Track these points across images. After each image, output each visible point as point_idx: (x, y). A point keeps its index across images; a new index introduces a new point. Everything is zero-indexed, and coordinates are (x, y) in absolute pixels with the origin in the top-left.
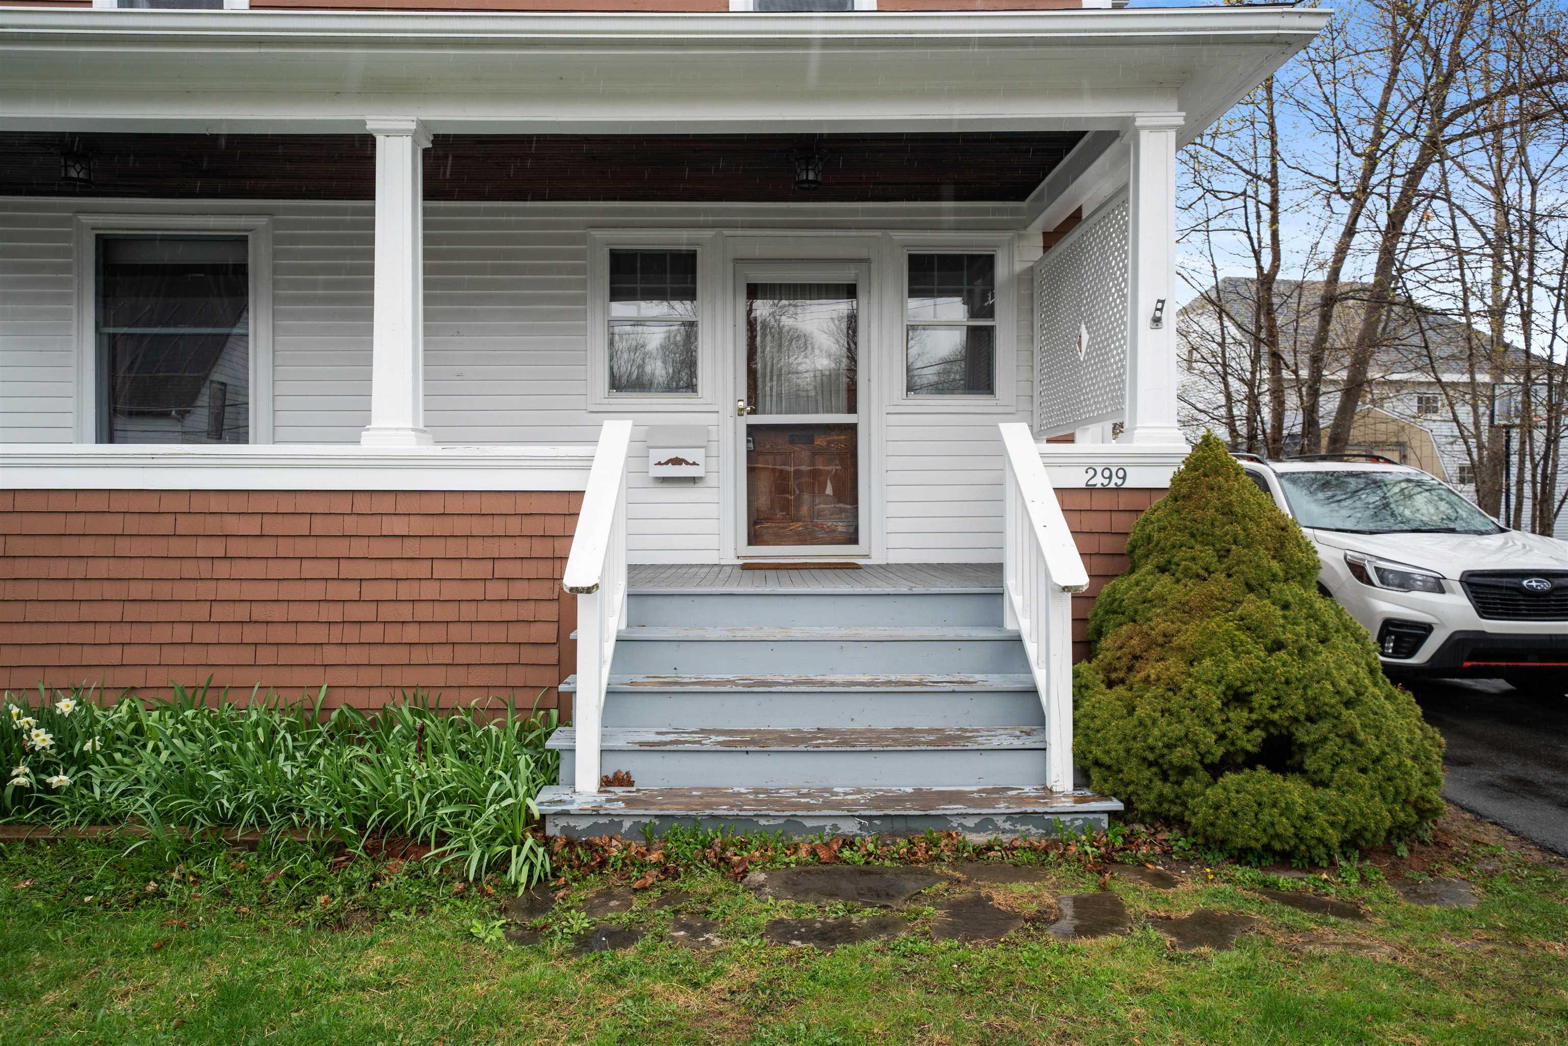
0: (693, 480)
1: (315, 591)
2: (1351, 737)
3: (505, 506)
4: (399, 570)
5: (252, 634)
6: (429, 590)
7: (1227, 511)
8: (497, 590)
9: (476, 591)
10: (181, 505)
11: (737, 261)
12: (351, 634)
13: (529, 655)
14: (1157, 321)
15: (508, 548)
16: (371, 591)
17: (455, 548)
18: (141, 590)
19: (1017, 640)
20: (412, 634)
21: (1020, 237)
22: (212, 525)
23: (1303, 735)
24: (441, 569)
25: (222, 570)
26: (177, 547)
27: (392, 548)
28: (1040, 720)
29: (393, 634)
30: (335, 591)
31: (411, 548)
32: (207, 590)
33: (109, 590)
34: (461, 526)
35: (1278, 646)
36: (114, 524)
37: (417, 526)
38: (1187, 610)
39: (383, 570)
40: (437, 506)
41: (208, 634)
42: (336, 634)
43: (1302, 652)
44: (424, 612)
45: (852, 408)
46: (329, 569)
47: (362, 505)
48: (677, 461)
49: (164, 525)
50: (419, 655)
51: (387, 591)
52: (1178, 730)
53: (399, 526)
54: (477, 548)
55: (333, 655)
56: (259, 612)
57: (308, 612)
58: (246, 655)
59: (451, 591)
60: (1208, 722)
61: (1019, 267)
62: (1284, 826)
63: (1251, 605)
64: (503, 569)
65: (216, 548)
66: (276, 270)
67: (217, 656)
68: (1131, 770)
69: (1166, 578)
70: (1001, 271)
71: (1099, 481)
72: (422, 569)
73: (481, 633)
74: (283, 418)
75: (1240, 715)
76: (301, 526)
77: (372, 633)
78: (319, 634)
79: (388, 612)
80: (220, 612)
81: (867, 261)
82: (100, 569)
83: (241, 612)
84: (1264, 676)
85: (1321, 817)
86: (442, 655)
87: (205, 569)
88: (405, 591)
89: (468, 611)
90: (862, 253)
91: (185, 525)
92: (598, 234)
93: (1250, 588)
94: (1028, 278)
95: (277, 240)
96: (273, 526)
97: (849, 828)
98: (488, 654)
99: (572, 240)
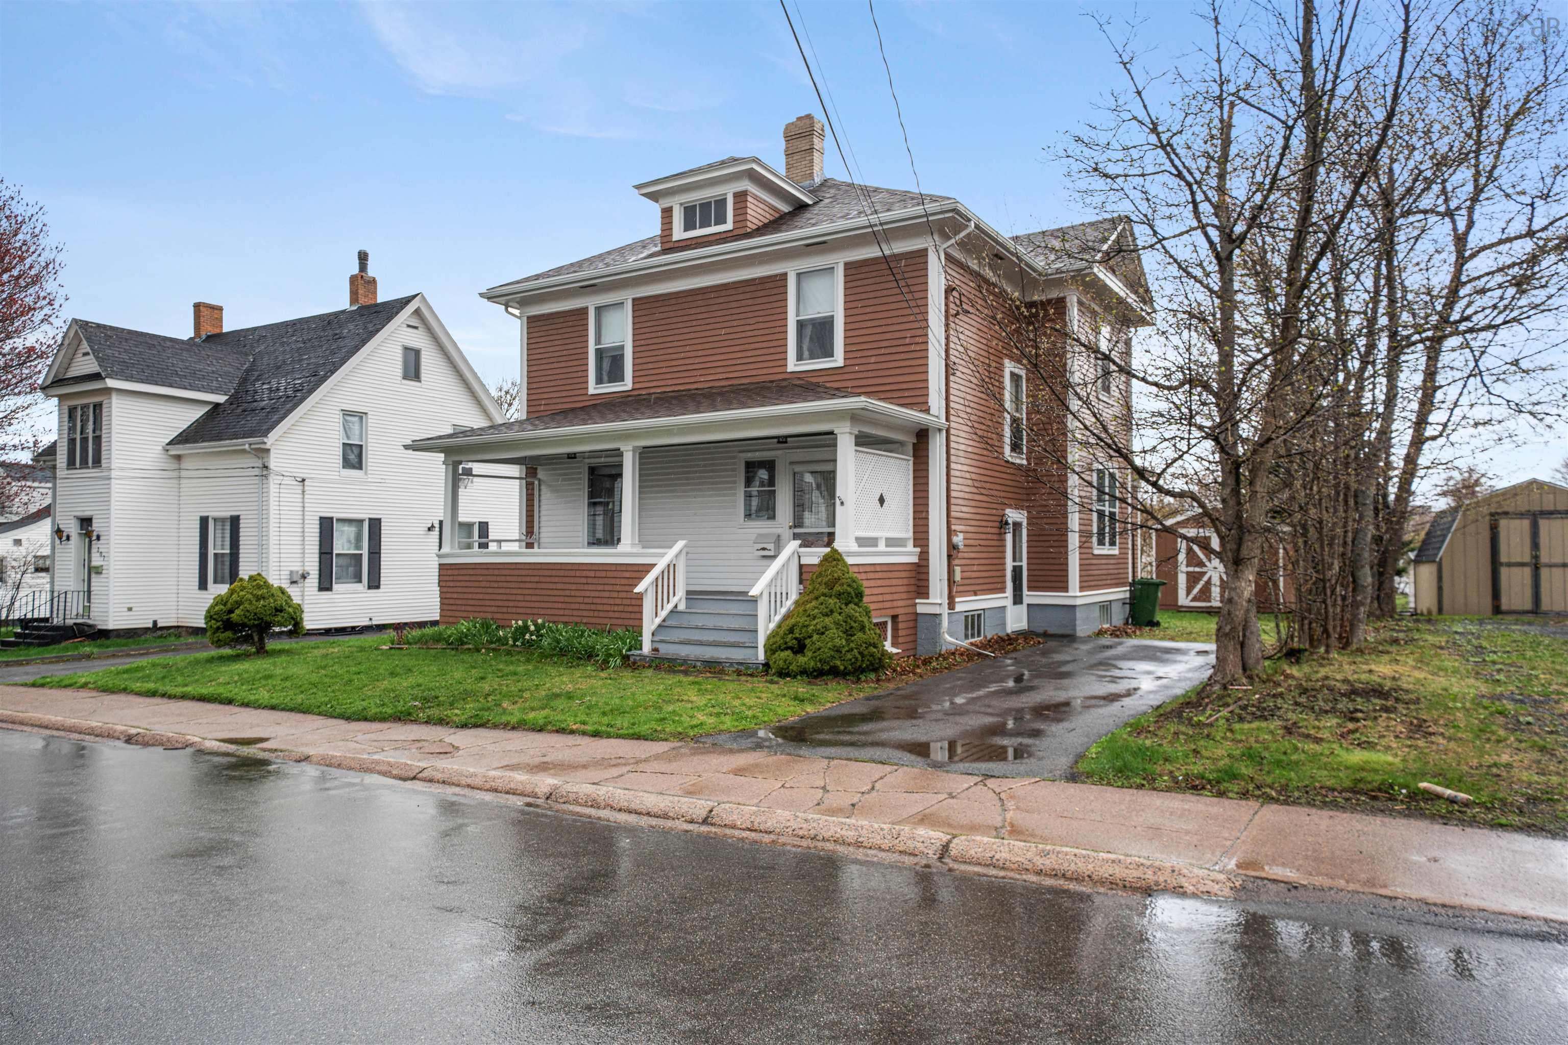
11: (791, 463)
92: (743, 455)
99: (735, 457)
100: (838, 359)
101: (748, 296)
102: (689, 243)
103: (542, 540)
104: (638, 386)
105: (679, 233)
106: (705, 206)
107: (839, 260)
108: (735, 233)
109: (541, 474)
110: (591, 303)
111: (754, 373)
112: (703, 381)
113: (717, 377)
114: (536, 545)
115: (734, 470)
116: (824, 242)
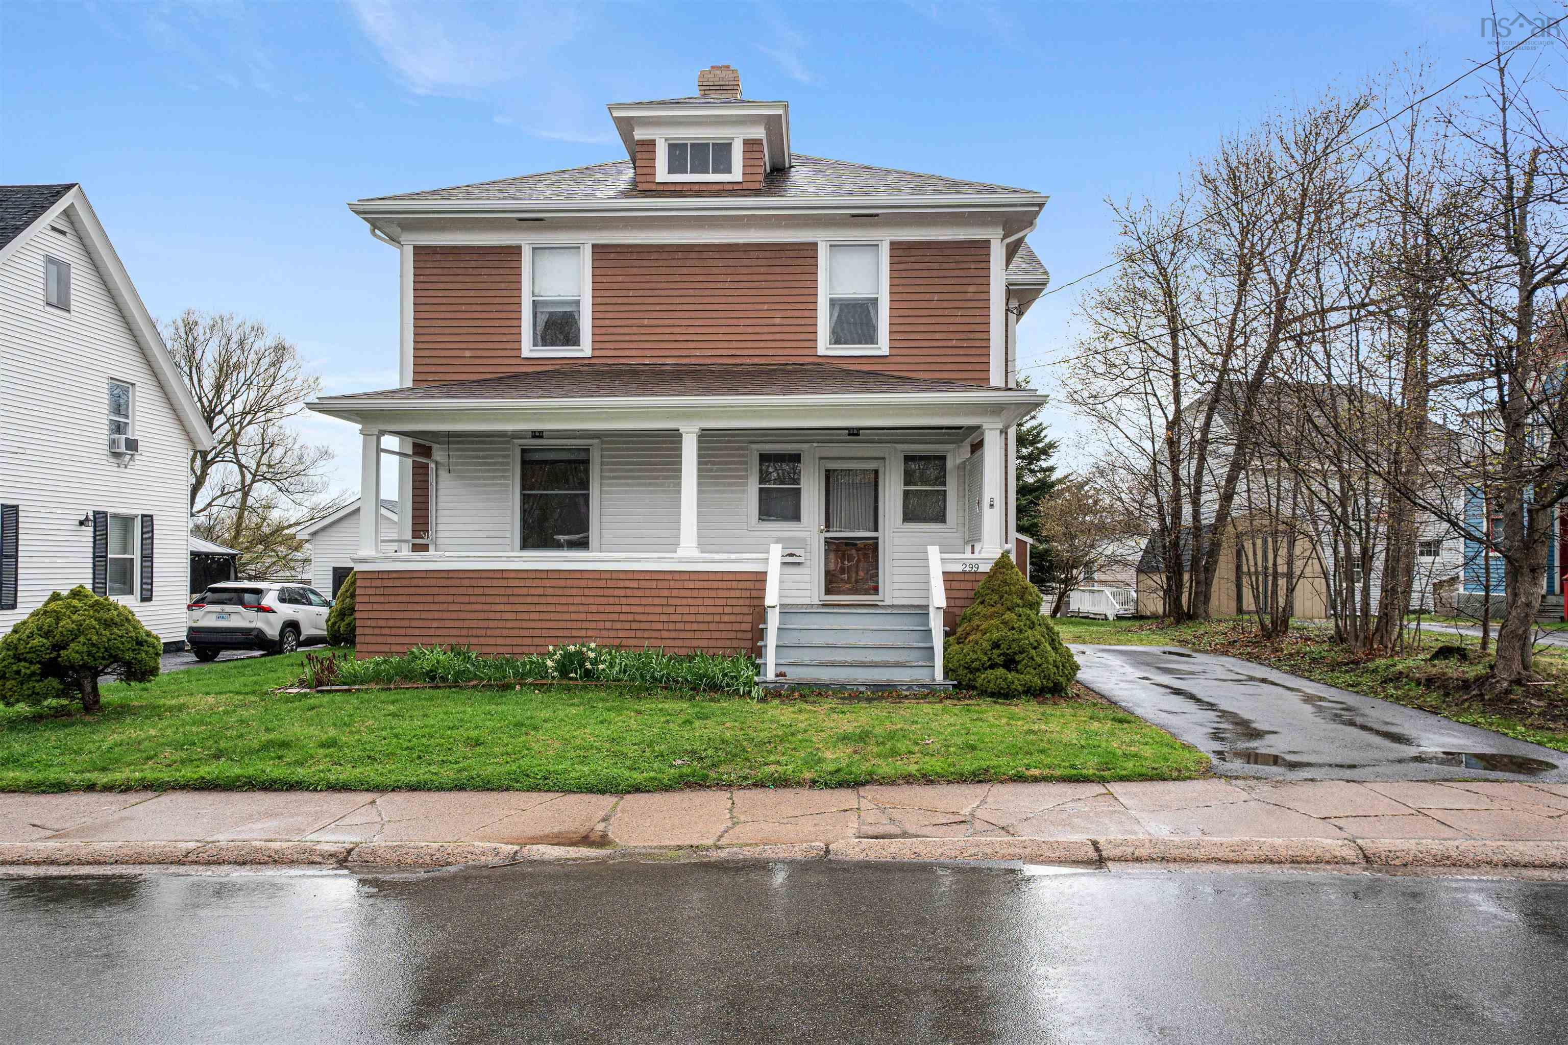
0: (799, 564)
1: (658, 609)
2: (1032, 658)
3: (731, 577)
4: (690, 601)
5: (635, 626)
6: (702, 610)
7: (1005, 582)
8: (728, 610)
9: (720, 610)
10: (608, 576)
11: (821, 459)
12: (672, 626)
13: (740, 635)
14: (992, 506)
15: (732, 594)
16: (679, 610)
17: (713, 594)
18: (593, 609)
19: (930, 630)
20: (695, 626)
21: (959, 447)
22: (622, 584)
23: (1017, 658)
24: (707, 602)
25: (624, 601)
26: (607, 592)
27: (688, 593)
28: (932, 658)
29: (688, 626)
30: (666, 609)
31: (695, 593)
32: (617, 609)
33: (581, 608)
34: (715, 585)
35: (1013, 628)
36: (583, 583)
37: (698, 585)
38: (986, 617)
39: (684, 602)
40: (705, 577)
41: (618, 626)
42: (666, 626)
43: (1021, 631)
44: (700, 618)
45: (876, 530)
46: (664, 601)
47: (677, 577)
48: (791, 555)
49: (602, 583)
50: (698, 635)
51: (686, 610)
52: (975, 656)
53: (691, 585)
54: (721, 594)
55: (665, 634)
56: (638, 617)
57: (656, 618)
58: (632, 634)
59: (711, 610)
60: (986, 654)
61: (958, 461)
62: (1005, 686)
63: (1008, 616)
64: (730, 602)
65: (621, 592)
66: (602, 464)
67: (621, 634)
68: (961, 671)
69: (981, 606)
70: (950, 464)
71: (968, 569)
72: (699, 602)
73: (722, 627)
74: (605, 533)
75: (996, 652)
76: (654, 584)
77: (680, 626)
78: (659, 626)
79: (686, 618)
80: (623, 617)
81: (884, 459)
82: (577, 600)
83: (631, 617)
84: (1004, 638)
85: (1017, 683)
86: (707, 634)
87: (617, 600)
88: (693, 610)
89: (717, 618)
90: (882, 455)
91: (610, 584)
92: (754, 446)
93: (1009, 609)
94: (962, 467)
95: (602, 449)
96: (643, 584)
97: (862, 689)
98: (724, 635)
99: (742, 449)
100: (883, 347)
101: (763, 262)
102: (679, 188)
103: (440, 541)
104: (598, 353)
105: (662, 174)
106: (700, 148)
107: (885, 237)
108: (745, 186)
109: (439, 454)
110: (525, 240)
111: (771, 352)
112: (699, 356)
113: (719, 352)
114: (431, 547)
115: (746, 463)
116: (877, 215)
